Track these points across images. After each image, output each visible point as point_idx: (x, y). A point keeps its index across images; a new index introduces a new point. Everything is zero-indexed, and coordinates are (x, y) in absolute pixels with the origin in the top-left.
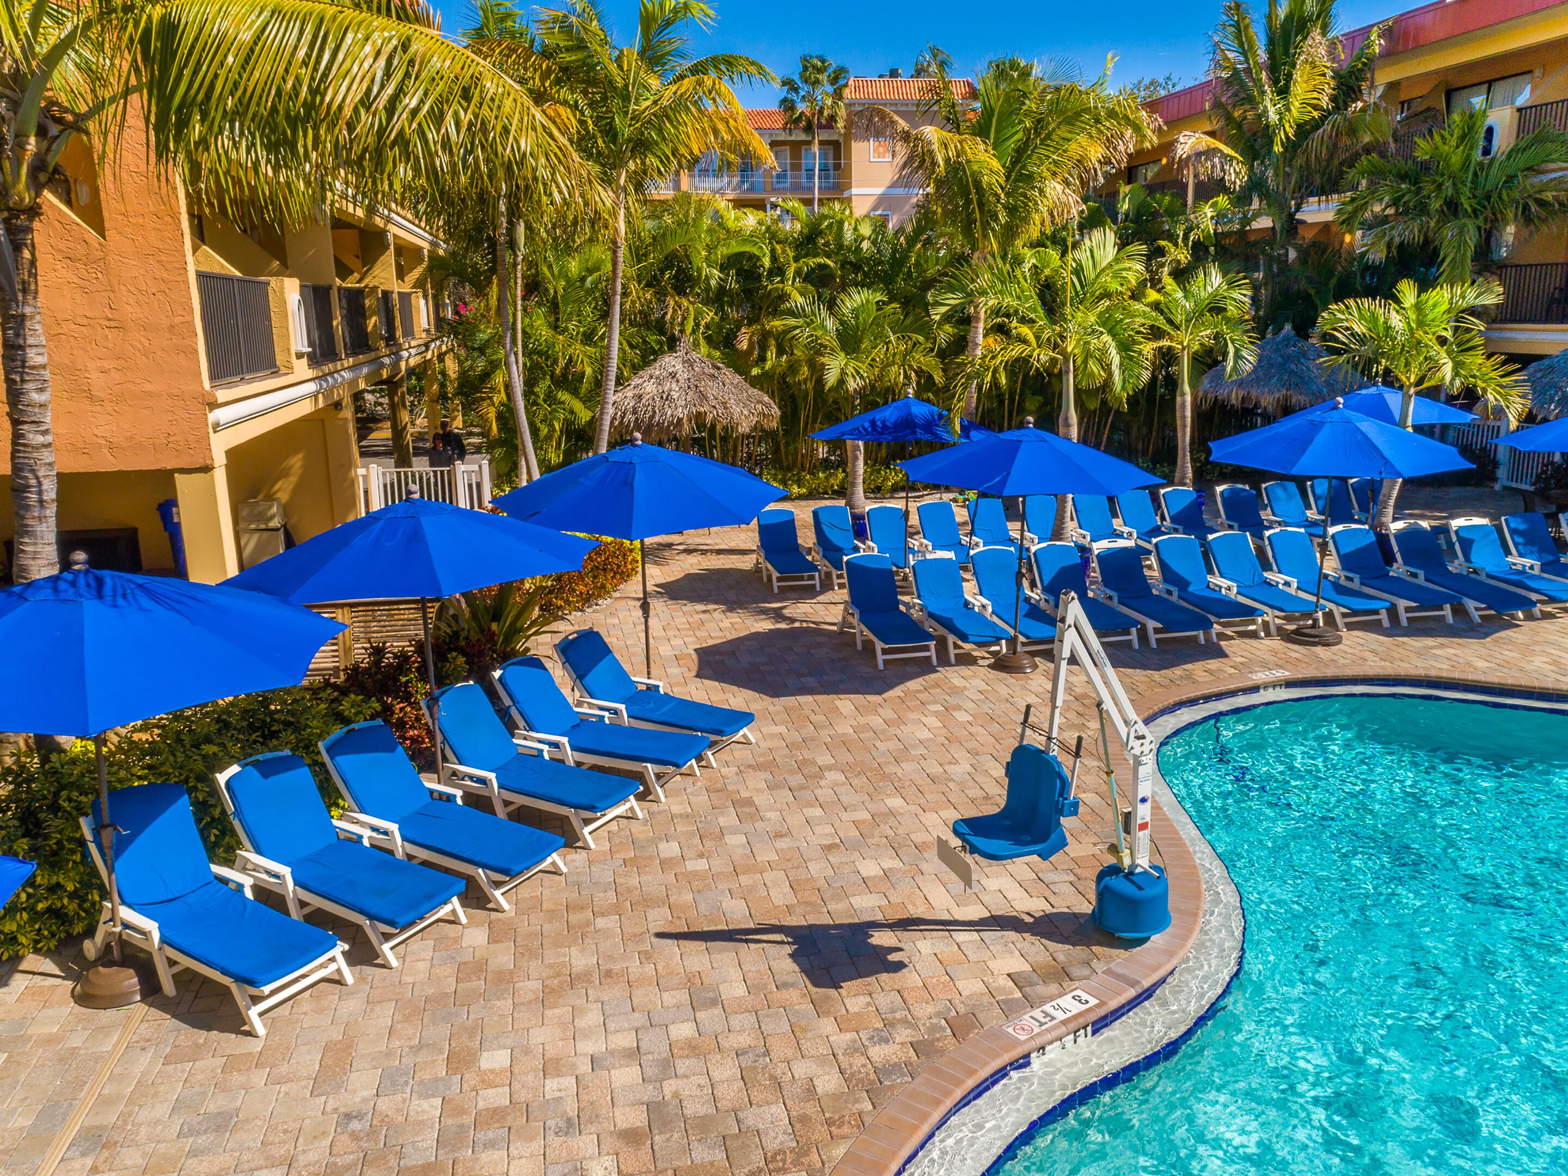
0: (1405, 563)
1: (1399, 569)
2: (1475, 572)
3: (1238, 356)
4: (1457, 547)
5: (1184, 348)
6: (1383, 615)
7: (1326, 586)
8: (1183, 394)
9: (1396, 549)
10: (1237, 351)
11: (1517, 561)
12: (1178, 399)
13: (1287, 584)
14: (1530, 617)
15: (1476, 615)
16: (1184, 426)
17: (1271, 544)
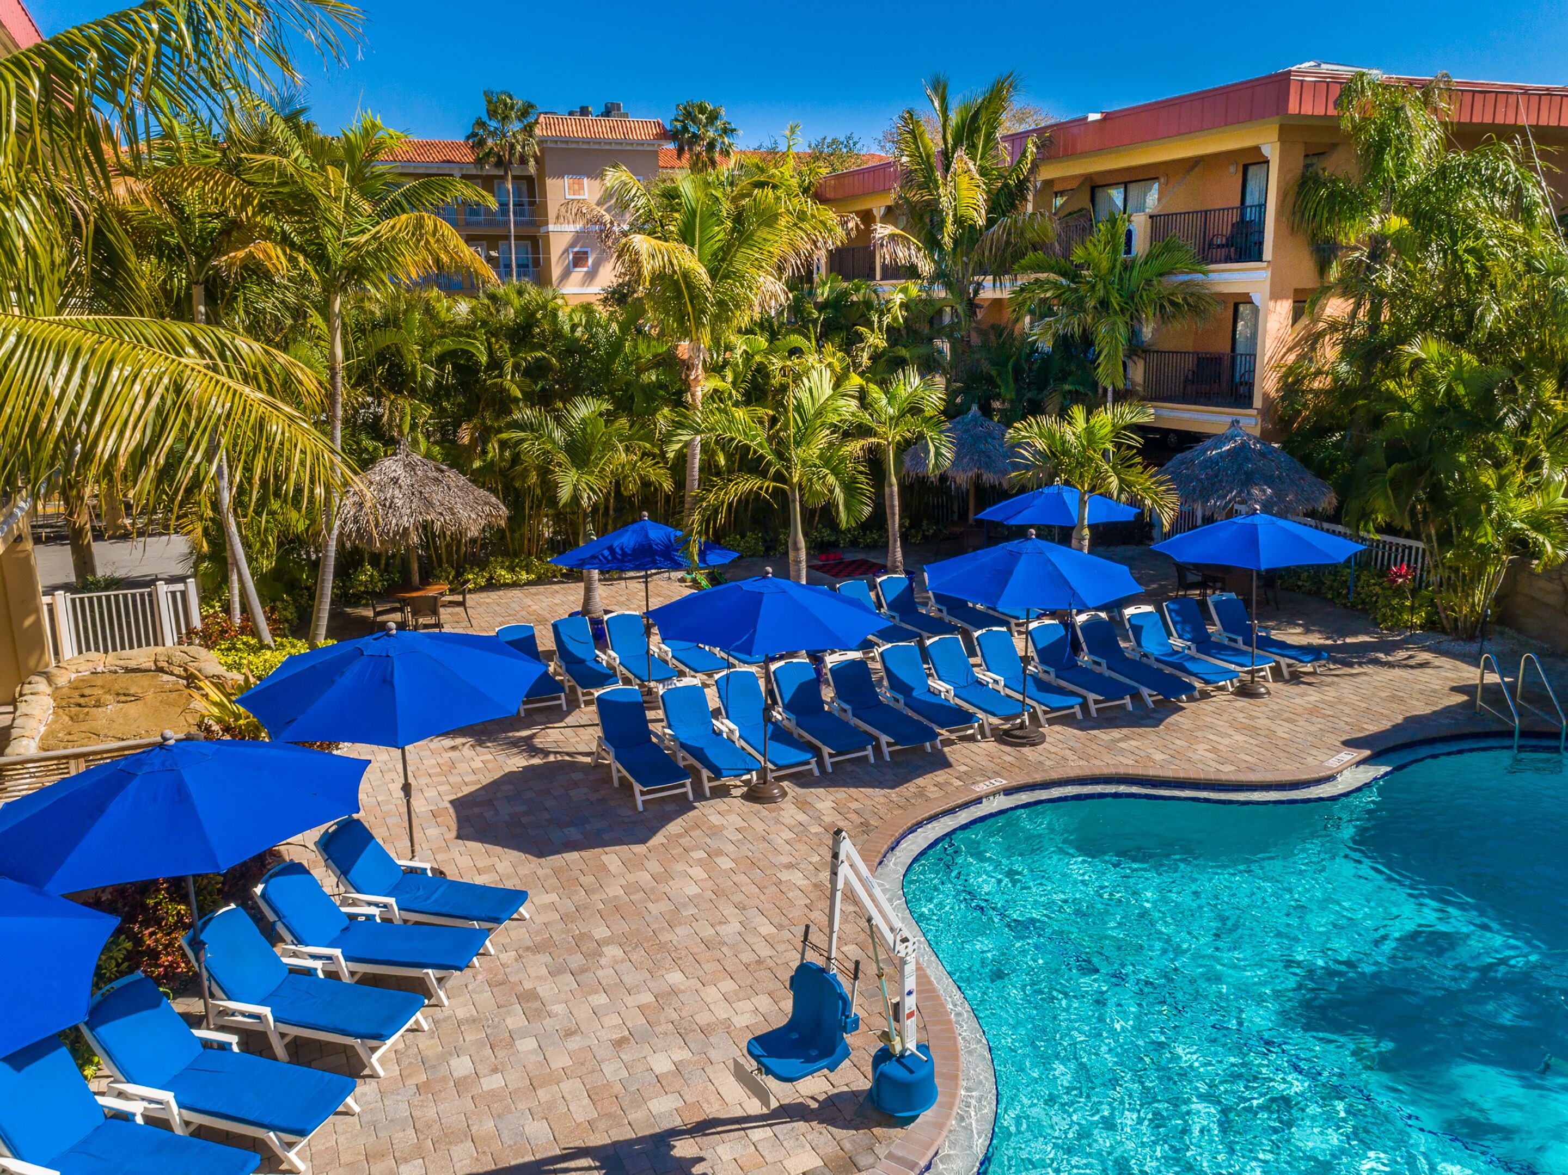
0: (1091, 652)
1: (1085, 658)
2: (1145, 655)
3: (938, 454)
4: (1130, 633)
5: (889, 443)
6: (1077, 709)
7: (1030, 682)
8: (891, 485)
9: (1082, 639)
10: (937, 448)
11: (1177, 642)
12: (887, 489)
13: (996, 682)
14: (1191, 699)
15: (1149, 701)
16: (894, 514)
17: (979, 644)
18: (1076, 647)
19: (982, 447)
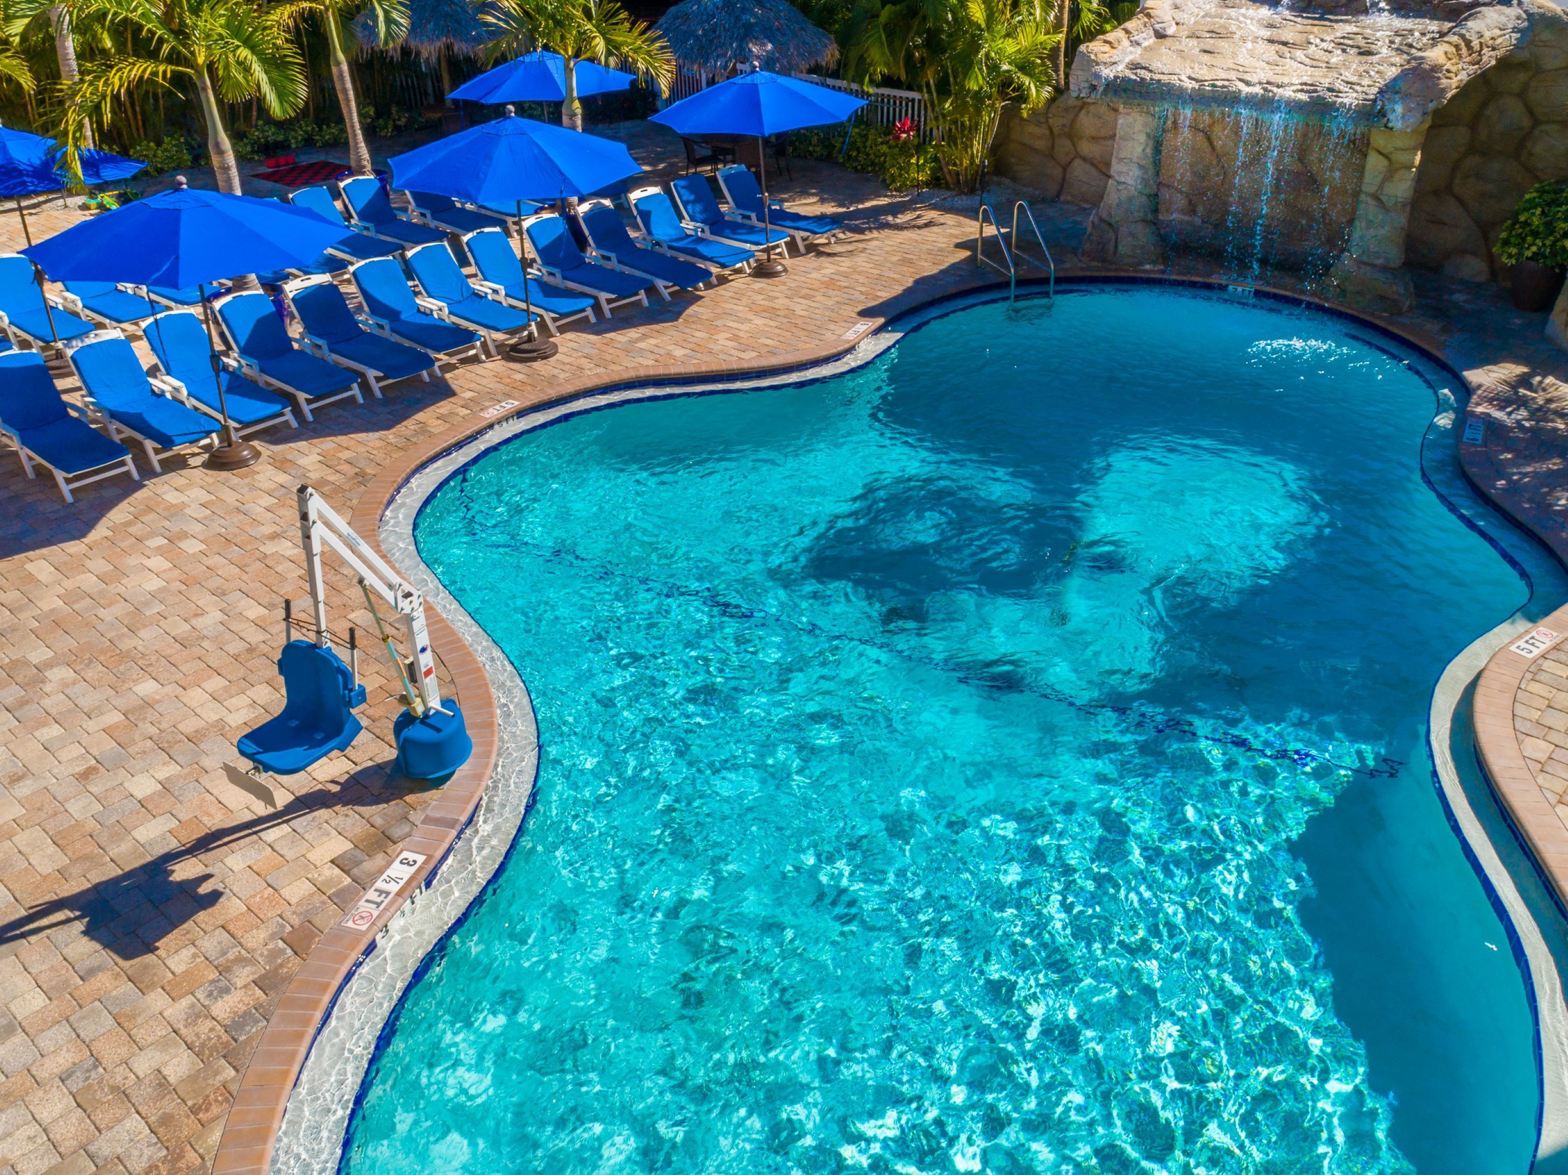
0: (599, 246)
1: (592, 253)
2: (658, 244)
3: (389, 21)
4: (639, 220)
5: (327, 9)
6: (589, 312)
7: (534, 289)
8: (338, 64)
9: (587, 232)
10: (386, 12)
11: (688, 225)
12: (334, 70)
13: (495, 291)
14: (709, 286)
15: (665, 293)
16: (347, 100)
17: (471, 250)
18: (582, 243)
19: (447, 9)
